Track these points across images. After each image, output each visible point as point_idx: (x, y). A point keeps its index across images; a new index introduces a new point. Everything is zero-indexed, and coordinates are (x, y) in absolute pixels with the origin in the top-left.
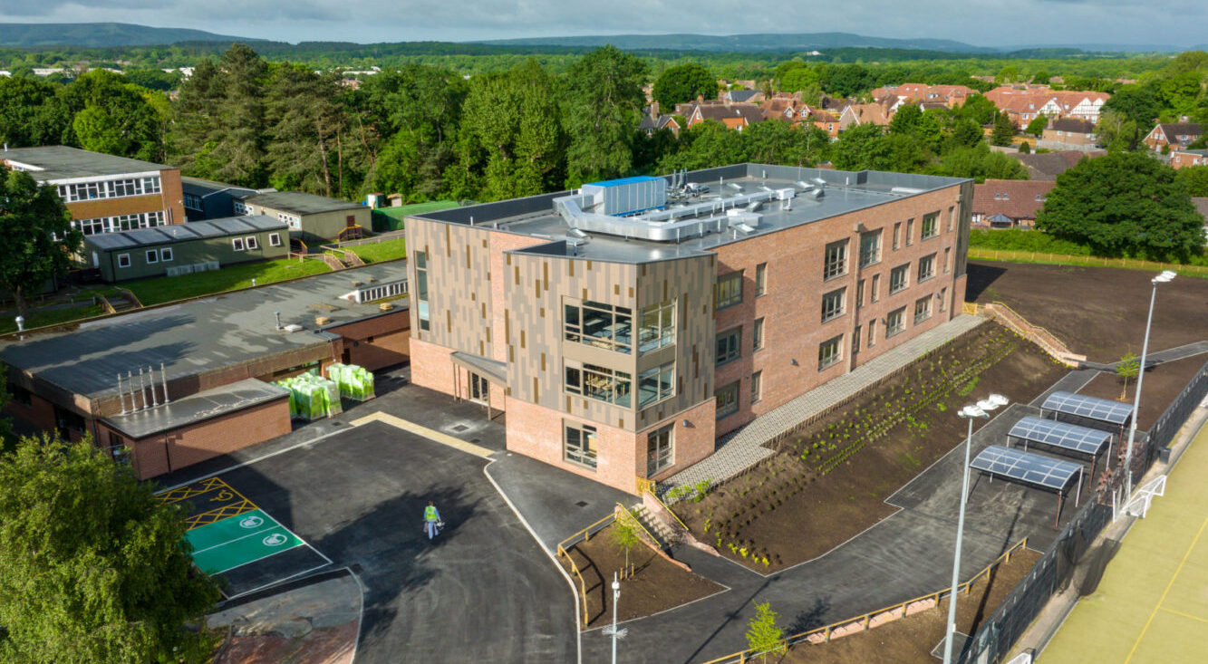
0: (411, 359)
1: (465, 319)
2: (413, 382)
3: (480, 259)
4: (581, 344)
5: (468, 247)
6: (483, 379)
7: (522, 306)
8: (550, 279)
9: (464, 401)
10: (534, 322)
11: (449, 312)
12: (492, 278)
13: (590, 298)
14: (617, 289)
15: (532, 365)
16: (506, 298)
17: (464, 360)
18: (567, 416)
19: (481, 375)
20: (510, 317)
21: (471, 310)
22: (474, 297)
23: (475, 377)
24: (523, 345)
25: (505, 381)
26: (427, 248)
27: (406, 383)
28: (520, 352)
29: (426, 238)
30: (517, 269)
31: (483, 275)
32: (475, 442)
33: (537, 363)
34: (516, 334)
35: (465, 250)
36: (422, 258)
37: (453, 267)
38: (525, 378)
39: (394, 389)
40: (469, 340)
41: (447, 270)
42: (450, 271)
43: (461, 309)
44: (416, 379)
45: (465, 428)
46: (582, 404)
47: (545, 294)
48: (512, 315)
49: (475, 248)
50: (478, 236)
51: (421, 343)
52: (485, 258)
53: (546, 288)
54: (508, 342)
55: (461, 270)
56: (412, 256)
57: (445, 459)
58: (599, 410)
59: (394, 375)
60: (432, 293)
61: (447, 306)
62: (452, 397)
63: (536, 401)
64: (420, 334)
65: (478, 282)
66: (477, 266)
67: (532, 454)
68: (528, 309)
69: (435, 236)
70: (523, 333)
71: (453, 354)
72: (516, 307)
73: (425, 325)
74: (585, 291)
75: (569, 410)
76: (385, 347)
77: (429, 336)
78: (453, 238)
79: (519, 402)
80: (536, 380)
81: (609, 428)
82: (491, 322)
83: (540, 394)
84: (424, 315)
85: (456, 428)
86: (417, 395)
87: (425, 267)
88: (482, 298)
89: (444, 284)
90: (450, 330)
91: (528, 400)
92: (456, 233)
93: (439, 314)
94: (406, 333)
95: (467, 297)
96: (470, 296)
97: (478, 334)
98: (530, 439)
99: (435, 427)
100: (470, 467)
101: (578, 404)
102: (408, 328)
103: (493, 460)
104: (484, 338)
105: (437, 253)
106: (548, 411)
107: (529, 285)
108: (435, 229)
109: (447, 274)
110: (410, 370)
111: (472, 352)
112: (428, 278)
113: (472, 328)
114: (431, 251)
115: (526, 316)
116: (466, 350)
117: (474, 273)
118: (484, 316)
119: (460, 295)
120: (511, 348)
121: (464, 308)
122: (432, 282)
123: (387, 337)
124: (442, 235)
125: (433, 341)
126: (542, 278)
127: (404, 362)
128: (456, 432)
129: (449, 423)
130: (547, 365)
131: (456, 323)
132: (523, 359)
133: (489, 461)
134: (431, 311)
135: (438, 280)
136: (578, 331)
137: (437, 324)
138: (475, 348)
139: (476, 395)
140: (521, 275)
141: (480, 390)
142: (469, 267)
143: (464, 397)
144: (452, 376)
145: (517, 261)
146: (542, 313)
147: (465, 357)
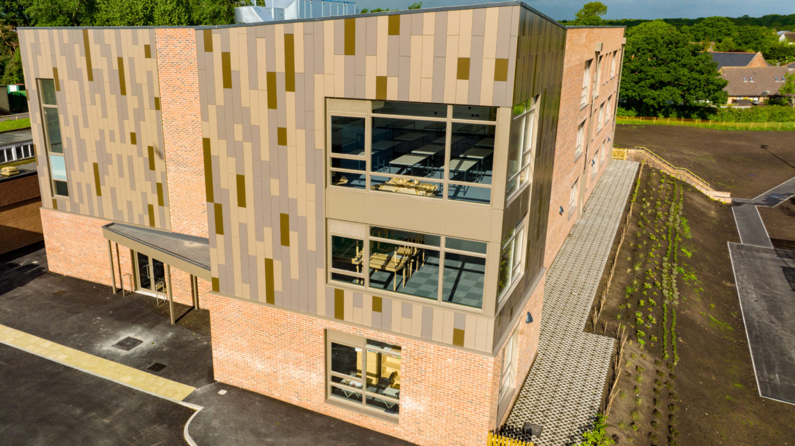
0: (46, 237)
1: (121, 175)
2: (51, 269)
3: (141, 78)
4: (368, 191)
5: (120, 60)
6: (154, 261)
7: (238, 130)
8: (299, 67)
9: (128, 293)
10: (265, 156)
11: (96, 166)
12: (163, 106)
13: (392, 95)
14: (464, 69)
15: (260, 237)
16: (205, 117)
17: (123, 235)
18: (335, 325)
19: (152, 254)
20: (213, 152)
21: (130, 159)
22: (134, 138)
23: (143, 259)
24: (242, 202)
25: (208, 268)
26: (55, 70)
27: (41, 272)
28: (235, 215)
29: (53, 56)
30: (226, 58)
31: (147, 103)
32: (156, 369)
33: (271, 233)
34: (226, 182)
35: (116, 66)
36: (49, 87)
37: (98, 97)
38: (248, 261)
39: (22, 283)
40: (130, 204)
41: (88, 101)
42: (93, 102)
43: (115, 159)
44: (56, 264)
45: (136, 342)
46: (368, 302)
47: (288, 100)
48: (218, 148)
49: (131, 60)
50: (135, 42)
51: (57, 214)
52: (149, 74)
53: (290, 86)
54: (210, 197)
55: (112, 100)
56: (34, 87)
57: (107, 412)
58: (407, 313)
59: (23, 262)
60: (69, 139)
61: (92, 158)
62: (109, 288)
63: (270, 298)
64: (55, 203)
65: (140, 115)
66: (138, 91)
67: (262, 389)
68: (252, 133)
69: (67, 51)
70: (241, 180)
71: (107, 226)
72: (225, 133)
73: (61, 188)
74: (381, 82)
75: (339, 313)
76: (11, 224)
77: (68, 204)
78: (94, 49)
79: (237, 303)
80: (269, 264)
81: (431, 348)
82: (164, 175)
83: (278, 286)
84: (59, 174)
85: (121, 345)
86: (56, 290)
87: (55, 103)
88: (148, 139)
89: (86, 125)
90: (99, 193)
91: (254, 299)
92: (100, 40)
93: (82, 169)
94: (37, 204)
95: (123, 141)
96: (128, 138)
97: (144, 195)
98: (260, 366)
99: (85, 346)
100: (158, 428)
101: (358, 303)
102: (38, 199)
103: (198, 408)
104: (153, 199)
105: (71, 77)
106: (295, 317)
107: (253, 86)
108: (66, 40)
109: (89, 108)
110: (45, 253)
111: (136, 222)
112: (61, 118)
113: (133, 187)
114: (63, 75)
115: (248, 147)
116: (126, 220)
117: (131, 100)
118: (152, 167)
119: (112, 139)
120: (218, 209)
121: (119, 157)
122: (67, 124)
123: (13, 211)
124: (78, 49)
125: (75, 211)
126: (280, 68)
127: (36, 243)
128: (123, 352)
129: (109, 336)
130: (293, 236)
131: (108, 182)
132: (243, 227)
133: (191, 412)
134: (69, 168)
135: (75, 118)
136: (362, 165)
137: (79, 185)
138: (141, 217)
139: (146, 284)
140: (234, 67)
141: (152, 276)
142: (123, 92)
143: (127, 287)
144: (108, 258)
145: (226, 41)
146: (282, 137)
147: (126, 230)
